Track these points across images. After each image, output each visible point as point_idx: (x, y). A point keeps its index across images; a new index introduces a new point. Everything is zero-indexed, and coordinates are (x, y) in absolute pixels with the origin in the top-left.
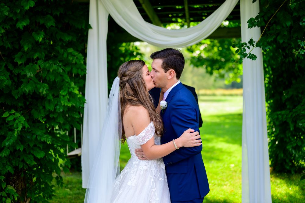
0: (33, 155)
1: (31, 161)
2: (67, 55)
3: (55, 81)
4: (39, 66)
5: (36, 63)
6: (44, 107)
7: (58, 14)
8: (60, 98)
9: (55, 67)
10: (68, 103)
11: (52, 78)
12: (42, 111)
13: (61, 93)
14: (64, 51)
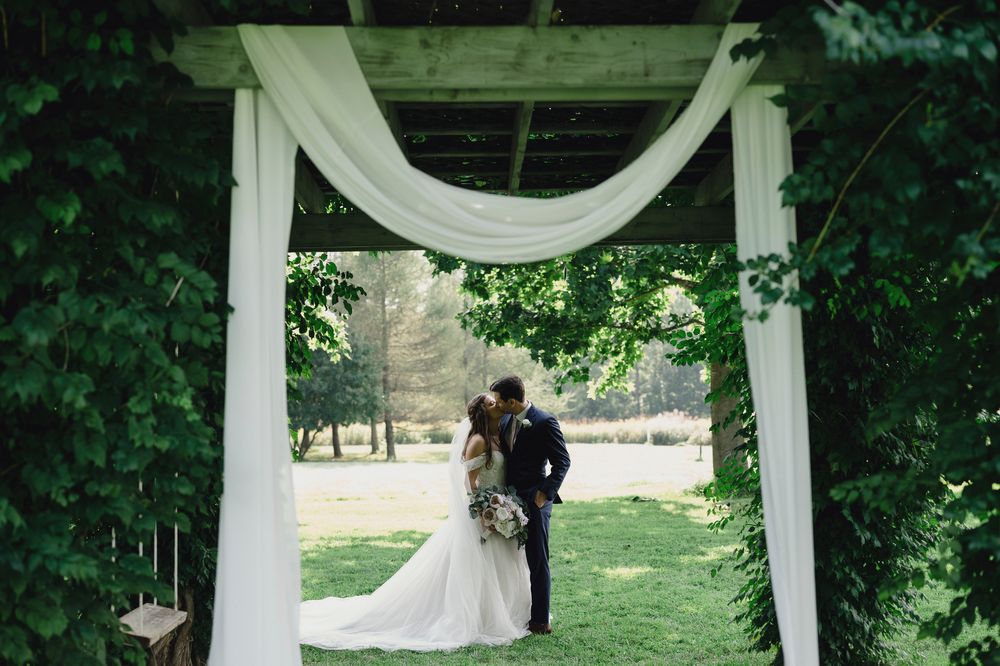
0: (23, 626)
1: (19, 646)
2: (155, 277)
3: (112, 363)
4: (65, 311)
5: (54, 301)
6: (70, 457)
7: (132, 133)
8: (126, 423)
9: (120, 317)
10: (156, 440)
11: (104, 354)
12: (63, 469)
13: (129, 405)
14: (148, 264)
